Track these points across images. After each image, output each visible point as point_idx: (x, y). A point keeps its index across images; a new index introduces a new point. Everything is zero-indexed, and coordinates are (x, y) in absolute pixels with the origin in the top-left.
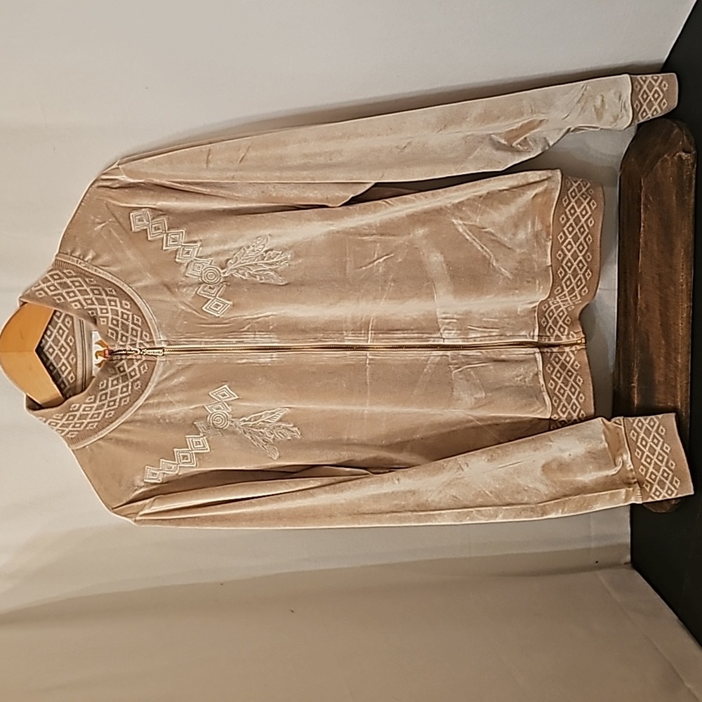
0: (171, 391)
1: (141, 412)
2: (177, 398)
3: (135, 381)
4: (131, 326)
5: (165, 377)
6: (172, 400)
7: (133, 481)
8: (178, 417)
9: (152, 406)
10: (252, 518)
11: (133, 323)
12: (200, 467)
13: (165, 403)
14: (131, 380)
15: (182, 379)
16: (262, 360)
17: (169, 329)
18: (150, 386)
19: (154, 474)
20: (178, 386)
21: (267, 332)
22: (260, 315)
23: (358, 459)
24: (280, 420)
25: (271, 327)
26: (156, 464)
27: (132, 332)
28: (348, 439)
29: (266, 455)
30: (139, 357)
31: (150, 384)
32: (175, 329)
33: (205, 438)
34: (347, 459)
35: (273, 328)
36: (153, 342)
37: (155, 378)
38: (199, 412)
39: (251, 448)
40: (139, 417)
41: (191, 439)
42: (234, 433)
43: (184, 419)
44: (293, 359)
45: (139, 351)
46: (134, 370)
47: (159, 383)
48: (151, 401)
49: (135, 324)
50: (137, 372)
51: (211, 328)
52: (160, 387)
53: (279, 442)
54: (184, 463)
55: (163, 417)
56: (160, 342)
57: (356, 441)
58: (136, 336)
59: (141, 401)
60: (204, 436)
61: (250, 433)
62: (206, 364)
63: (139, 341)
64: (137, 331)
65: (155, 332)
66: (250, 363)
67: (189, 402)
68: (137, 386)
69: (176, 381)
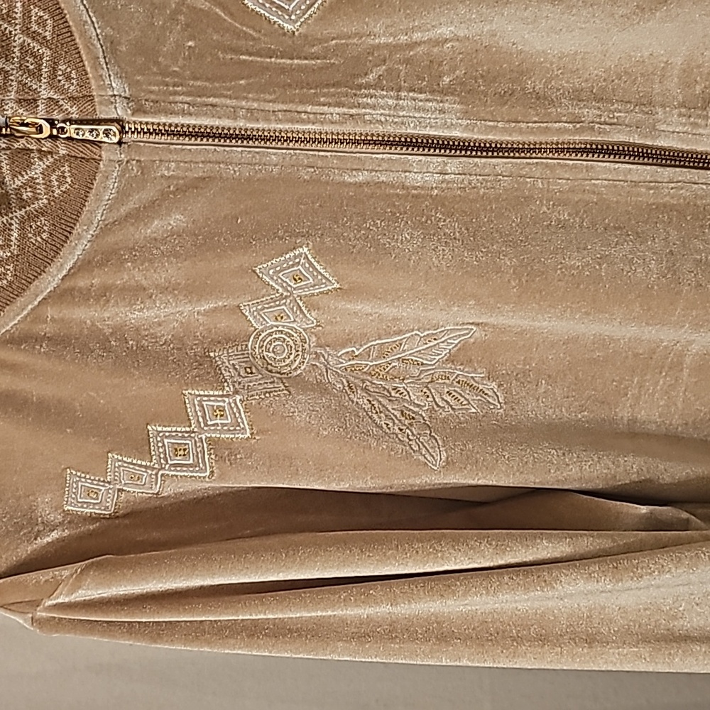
0: (142, 253)
1: (50, 312)
2: (161, 277)
3: (30, 217)
4: (20, 38)
5: (123, 210)
6: (144, 283)
7: (32, 509)
8: (165, 333)
9: (85, 296)
10: (364, 634)
11: (26, 31)
12: (221, 478)
13: (123, 290)
14: (20, 213)
15: (176, 220)
16: (414, 179)
17: (140, 60)
18: (80, 237)
19: (89, 492)
20: (164, 241)
21: (432, 92)
22: (417, 36)
23: (666, 479)
24: (452, 359)
25: (447, 80)
26: (95, 466)
27: (22, 58)
28: (634, 421)
29: (408, 456)
30: (47, 146)
31: (78, 229)
32: (157, 63)
33: (238, 398)
34: (634, 477)
35: (450, 84)
36: (90, 98)
37: (96, 213)
38: (225, 324)
39: (367, 433)
40: (48, 329)
41: (198, 398)
42: (321, 388)
43: (179, 342)
44: (506, 182)
45: (46, 127)
46: (31, 183)
47: (106, 229)
48: (82, 282)
49: (34, 36)
50: (41, 189)
51: (266, 68)
52: (111, 239)
53: (444, 421)
54: (175, 465)
55: (119, 332)
56: (111, 102)
57: (654, 427)
58: (37, 74)
59: (51, 280)
60: (236, 392)
61: (366, 390)
62: (249, 180)
63: (45, 93)
64: (38, 57)
65: (96, 66)
66: (380, 184)
67: (193, 291)
68: (38, 232)
69: (156, 226)
